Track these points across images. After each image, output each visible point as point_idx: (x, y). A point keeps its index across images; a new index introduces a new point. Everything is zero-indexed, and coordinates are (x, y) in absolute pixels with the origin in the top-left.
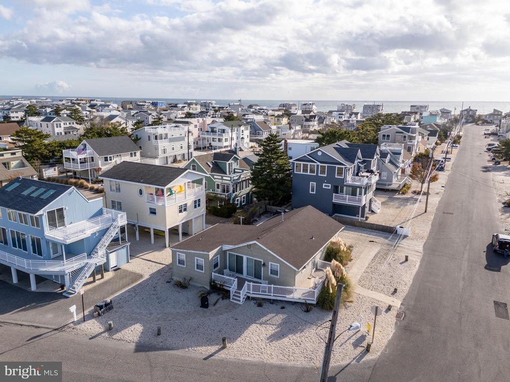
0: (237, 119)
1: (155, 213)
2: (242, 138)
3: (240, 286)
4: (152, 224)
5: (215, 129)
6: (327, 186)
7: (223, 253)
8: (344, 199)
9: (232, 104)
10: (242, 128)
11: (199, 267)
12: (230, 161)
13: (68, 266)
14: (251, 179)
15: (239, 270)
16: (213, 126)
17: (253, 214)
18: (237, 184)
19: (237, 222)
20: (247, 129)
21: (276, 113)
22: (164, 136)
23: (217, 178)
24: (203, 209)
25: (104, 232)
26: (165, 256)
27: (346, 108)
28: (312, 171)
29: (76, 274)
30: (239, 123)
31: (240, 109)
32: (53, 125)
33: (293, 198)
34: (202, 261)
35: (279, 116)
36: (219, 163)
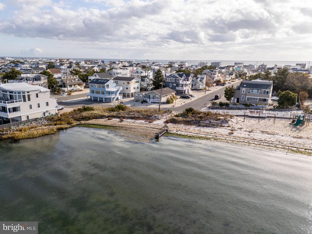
0: (147, 67)
1: (128, 89)
3: (150, 100)
4: (127, 92)
5: (138, 72)
6: (175, 85)
7: (146, 94)
8: (180, 88)
9: (144, 62)
11: (141, 97)
12: (146, 78)
13: (113, 96)
14: (153, 83)
15: (150, 98)
16: (137, 70)
18: (148, 85)
20: (151, 72)
21: (165, 66)
22: (120, 73)
23: (143, 83)
24: (139, 90)
25: (118, 90)
26: (132, 99)
27: (202, 64)
28: (171, 80)
29: (114, 98)
30: (148, 69)
31: (148, 64)
35: (166, 67)
36: (143, 79)
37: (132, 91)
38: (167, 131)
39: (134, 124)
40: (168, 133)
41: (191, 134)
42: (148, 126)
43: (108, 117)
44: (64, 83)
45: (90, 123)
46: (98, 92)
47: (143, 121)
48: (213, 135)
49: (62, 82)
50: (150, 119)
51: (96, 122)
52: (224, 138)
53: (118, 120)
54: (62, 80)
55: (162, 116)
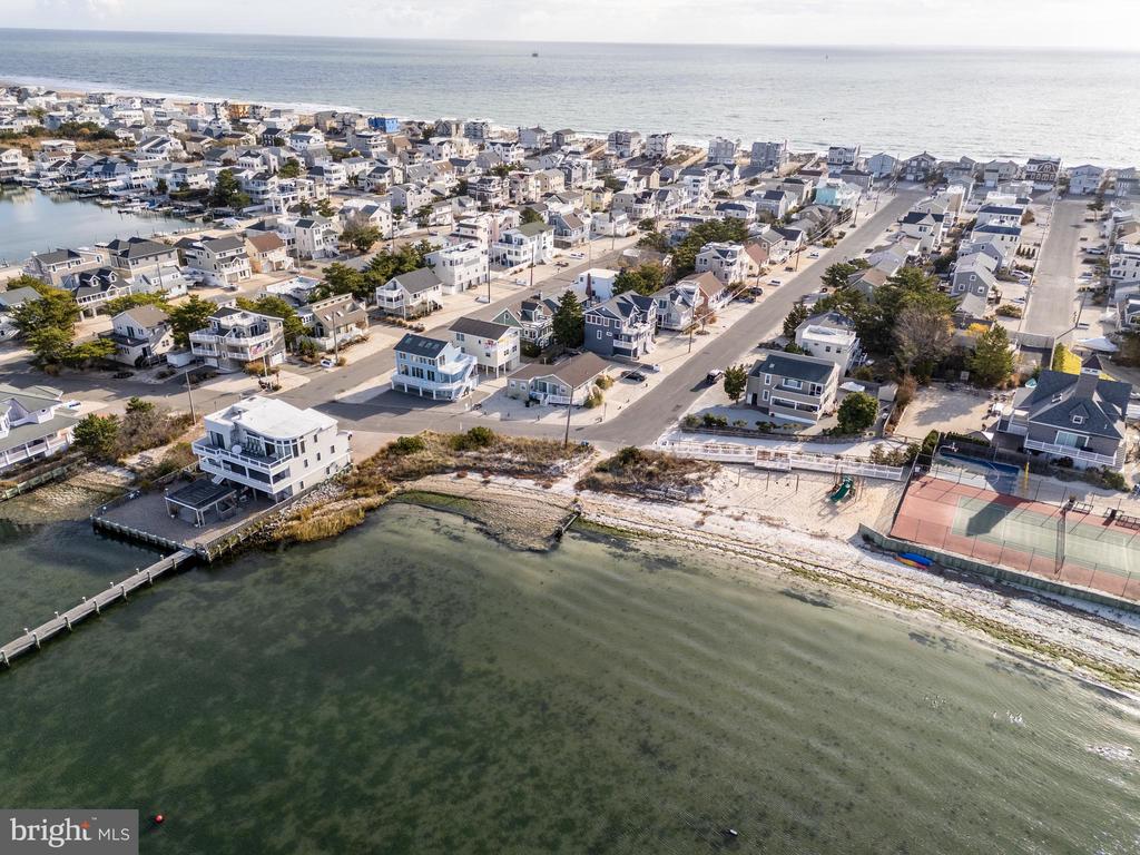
1: (490, 357)
2: (544, 248)
3: (545, 396)
4: (488, 363)
5: (511, 239)
6: (609, 334)
7: (536, 381)
8: (622, 344)
10: (544, 234)
11: (523, 388)
12: (536, 310)
13: (454, 386)
14: (553, 325)
15: (545, 391)
16: (507, 231)
17: (554, 355)
18: (542, 331)
19: (542, 363)
20: (550, 234)
22: (459, 261)
23: (526, 325)
24: (518, 352)
25: (466, 368)
26: (501, 382)
28: (599, 322)
29: (459, 390)
30: (539, 225)
32: (312, 232)
33: (586, 341)
34: (524, 385)
35: (598, 190)
36: (527, 311)
37: (501, 360)
38: (579, 514)
39: (513, 493)
40: (580, 521)
41: (625, 523)
42: (541, 498)
43: (457, 468)
44: (319, 324)
45: (423, 489)
46: (418, 373)
47: (530, 483)
48: (666, 527)
49: (314, 320)
50: (545, 477)
51: (435, 484)
52: (684, 536)
53: (478, 477)
54: (314, 315)
55: (572, 464)
